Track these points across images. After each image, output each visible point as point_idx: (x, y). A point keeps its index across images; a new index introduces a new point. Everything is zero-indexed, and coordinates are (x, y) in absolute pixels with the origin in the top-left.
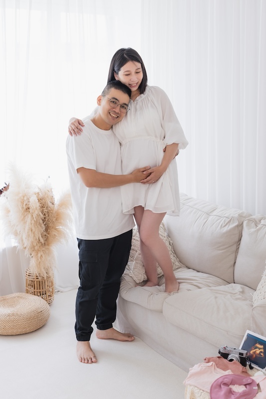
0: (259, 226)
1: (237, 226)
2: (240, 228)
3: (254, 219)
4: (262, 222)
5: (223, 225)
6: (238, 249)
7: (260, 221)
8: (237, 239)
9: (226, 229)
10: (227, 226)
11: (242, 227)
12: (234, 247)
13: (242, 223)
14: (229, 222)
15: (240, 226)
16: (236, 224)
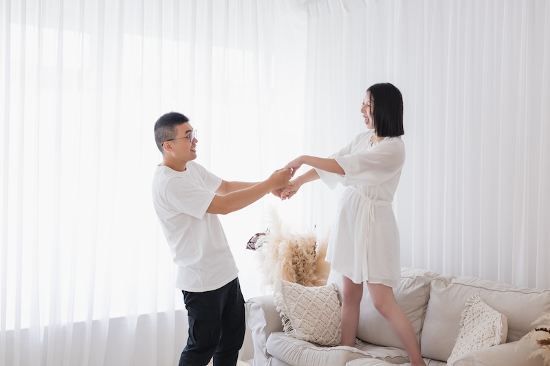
0: (450, 285)
1: (424, 287)
2: (427, 289)
3: (443, 278)
4: (453, 281)
5: (407, 286)
6: (425, 313)
7: (450, 280)
8: (423, 302)
9: (409, 291)
10: (412, 287)
11: (430, 288)
12: (420, 312)
13: (430, 283)
14: (414, 282)
15: (427, 286)
16: (422, 284)
